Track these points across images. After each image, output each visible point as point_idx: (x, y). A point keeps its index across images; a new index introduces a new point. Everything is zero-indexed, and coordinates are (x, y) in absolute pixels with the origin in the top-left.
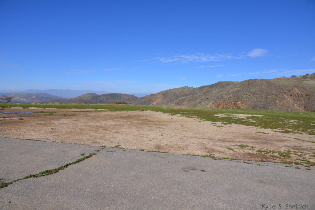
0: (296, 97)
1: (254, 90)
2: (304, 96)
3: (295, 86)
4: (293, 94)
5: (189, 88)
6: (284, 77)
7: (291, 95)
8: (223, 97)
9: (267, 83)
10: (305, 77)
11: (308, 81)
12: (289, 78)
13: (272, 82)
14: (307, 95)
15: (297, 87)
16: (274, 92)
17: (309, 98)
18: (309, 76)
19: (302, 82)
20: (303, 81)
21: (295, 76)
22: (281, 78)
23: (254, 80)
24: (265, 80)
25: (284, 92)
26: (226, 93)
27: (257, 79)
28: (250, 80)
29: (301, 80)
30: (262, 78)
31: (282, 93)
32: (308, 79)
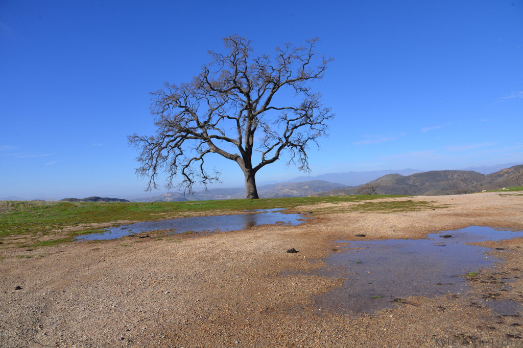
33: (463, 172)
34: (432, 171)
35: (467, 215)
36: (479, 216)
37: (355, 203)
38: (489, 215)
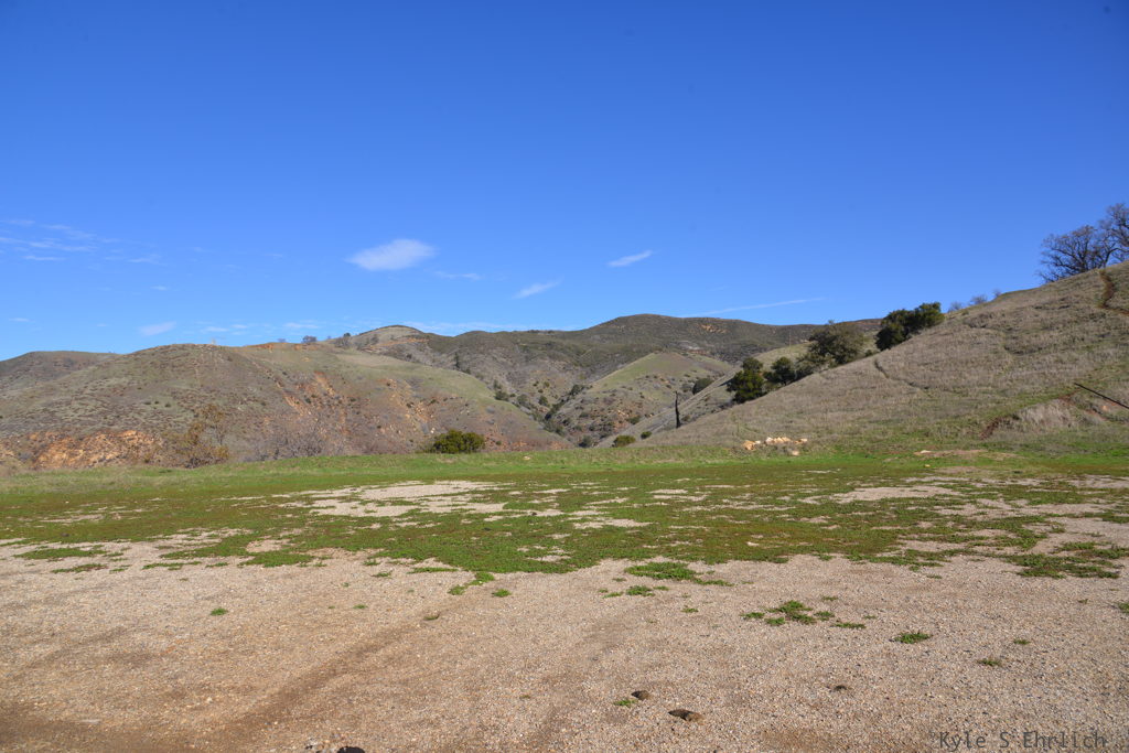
0: (323, 406)
1: (183, 386)
2: (346, 402)
3: (317, 372)
4: (313, 396)
6: (282, 341)
7: (309, 401)
8: (57, 414)
9: (230, 360)
10: (343, 342)
11: (350, 354)
12: (296, 345)
13: (244, 355)
14: (353, 400)
15: (323, 373)
16: (254, 390)
17: (359, 406)
18: (351, 341)
19: (336, 358)
20: (338, 356)
21: (314, 339)
22: (272, 344)
23: (183, 347)
24: (222, 348)
25: (287, 392)
26: (69, 397)
27: (194, 346)
28: (167, 347)
29: (332, 351)
30: (210, 343)
31: (279, 392)
32: (352, 349)
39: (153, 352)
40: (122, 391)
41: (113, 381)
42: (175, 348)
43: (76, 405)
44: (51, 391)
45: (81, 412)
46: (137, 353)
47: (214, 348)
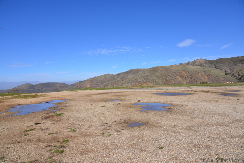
0: (184, 77)
1: (157, 74)
2: (189, 76)
3: (183, 70)
4: (182, 75)
5: (110, 75)
6: (175, 64)
7: (181, 76)
8: (138, 80)
9: (165, 69)
10: (188, 64)
11: (189, 66)
12: (178, 65)
13: (168, 68)
16: (170, 75)
17: (192, 77)
18: (190, 63)
20: (187, 67)
21: (182, 63)
22: (173, 65)
23: (157, 67)
24: (164, 67)
25: (177, 75)
27: (159, 67)
28: (154, 67)
29: (186, 66)
30: (162, 66)
31: (175, 75)
32: (190, 65)
33: (61, 84)
34: (47, 83)
35: (55, 98)
36: (58, 98)
37: (12, 96)
38: (61, 97)
39: (152, 68)
40: (147, 76)
41: (146, 74)
42: (156, 67)
43: (140, 78)
44: (136, 76)
45: (141, 80)
46: (149, 69)
47: (162, 67)
